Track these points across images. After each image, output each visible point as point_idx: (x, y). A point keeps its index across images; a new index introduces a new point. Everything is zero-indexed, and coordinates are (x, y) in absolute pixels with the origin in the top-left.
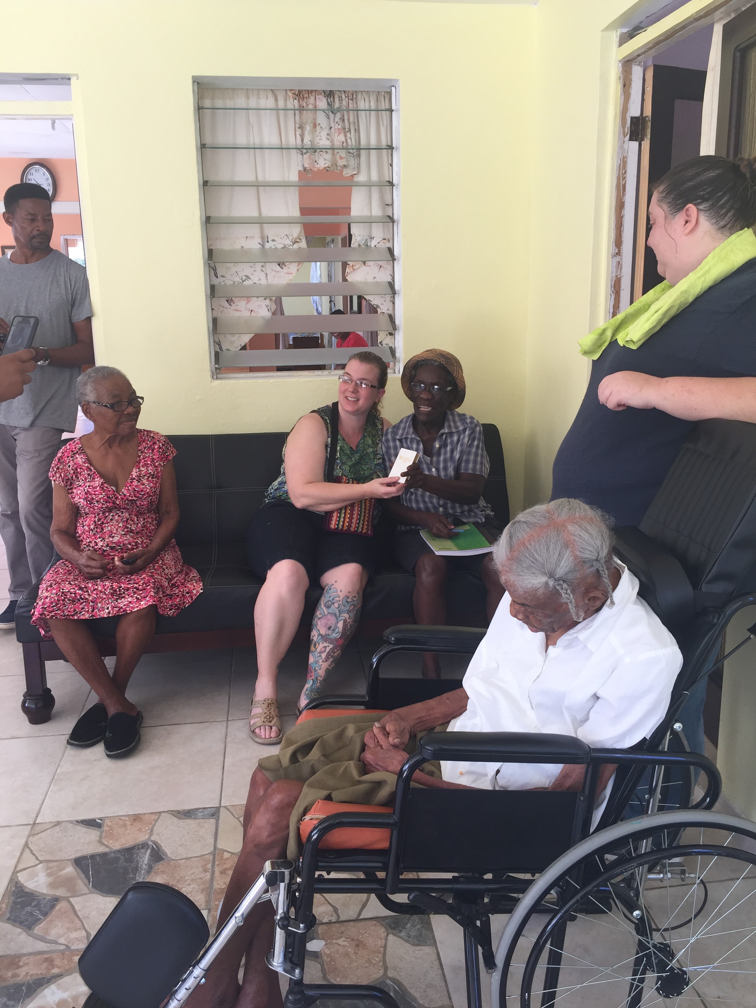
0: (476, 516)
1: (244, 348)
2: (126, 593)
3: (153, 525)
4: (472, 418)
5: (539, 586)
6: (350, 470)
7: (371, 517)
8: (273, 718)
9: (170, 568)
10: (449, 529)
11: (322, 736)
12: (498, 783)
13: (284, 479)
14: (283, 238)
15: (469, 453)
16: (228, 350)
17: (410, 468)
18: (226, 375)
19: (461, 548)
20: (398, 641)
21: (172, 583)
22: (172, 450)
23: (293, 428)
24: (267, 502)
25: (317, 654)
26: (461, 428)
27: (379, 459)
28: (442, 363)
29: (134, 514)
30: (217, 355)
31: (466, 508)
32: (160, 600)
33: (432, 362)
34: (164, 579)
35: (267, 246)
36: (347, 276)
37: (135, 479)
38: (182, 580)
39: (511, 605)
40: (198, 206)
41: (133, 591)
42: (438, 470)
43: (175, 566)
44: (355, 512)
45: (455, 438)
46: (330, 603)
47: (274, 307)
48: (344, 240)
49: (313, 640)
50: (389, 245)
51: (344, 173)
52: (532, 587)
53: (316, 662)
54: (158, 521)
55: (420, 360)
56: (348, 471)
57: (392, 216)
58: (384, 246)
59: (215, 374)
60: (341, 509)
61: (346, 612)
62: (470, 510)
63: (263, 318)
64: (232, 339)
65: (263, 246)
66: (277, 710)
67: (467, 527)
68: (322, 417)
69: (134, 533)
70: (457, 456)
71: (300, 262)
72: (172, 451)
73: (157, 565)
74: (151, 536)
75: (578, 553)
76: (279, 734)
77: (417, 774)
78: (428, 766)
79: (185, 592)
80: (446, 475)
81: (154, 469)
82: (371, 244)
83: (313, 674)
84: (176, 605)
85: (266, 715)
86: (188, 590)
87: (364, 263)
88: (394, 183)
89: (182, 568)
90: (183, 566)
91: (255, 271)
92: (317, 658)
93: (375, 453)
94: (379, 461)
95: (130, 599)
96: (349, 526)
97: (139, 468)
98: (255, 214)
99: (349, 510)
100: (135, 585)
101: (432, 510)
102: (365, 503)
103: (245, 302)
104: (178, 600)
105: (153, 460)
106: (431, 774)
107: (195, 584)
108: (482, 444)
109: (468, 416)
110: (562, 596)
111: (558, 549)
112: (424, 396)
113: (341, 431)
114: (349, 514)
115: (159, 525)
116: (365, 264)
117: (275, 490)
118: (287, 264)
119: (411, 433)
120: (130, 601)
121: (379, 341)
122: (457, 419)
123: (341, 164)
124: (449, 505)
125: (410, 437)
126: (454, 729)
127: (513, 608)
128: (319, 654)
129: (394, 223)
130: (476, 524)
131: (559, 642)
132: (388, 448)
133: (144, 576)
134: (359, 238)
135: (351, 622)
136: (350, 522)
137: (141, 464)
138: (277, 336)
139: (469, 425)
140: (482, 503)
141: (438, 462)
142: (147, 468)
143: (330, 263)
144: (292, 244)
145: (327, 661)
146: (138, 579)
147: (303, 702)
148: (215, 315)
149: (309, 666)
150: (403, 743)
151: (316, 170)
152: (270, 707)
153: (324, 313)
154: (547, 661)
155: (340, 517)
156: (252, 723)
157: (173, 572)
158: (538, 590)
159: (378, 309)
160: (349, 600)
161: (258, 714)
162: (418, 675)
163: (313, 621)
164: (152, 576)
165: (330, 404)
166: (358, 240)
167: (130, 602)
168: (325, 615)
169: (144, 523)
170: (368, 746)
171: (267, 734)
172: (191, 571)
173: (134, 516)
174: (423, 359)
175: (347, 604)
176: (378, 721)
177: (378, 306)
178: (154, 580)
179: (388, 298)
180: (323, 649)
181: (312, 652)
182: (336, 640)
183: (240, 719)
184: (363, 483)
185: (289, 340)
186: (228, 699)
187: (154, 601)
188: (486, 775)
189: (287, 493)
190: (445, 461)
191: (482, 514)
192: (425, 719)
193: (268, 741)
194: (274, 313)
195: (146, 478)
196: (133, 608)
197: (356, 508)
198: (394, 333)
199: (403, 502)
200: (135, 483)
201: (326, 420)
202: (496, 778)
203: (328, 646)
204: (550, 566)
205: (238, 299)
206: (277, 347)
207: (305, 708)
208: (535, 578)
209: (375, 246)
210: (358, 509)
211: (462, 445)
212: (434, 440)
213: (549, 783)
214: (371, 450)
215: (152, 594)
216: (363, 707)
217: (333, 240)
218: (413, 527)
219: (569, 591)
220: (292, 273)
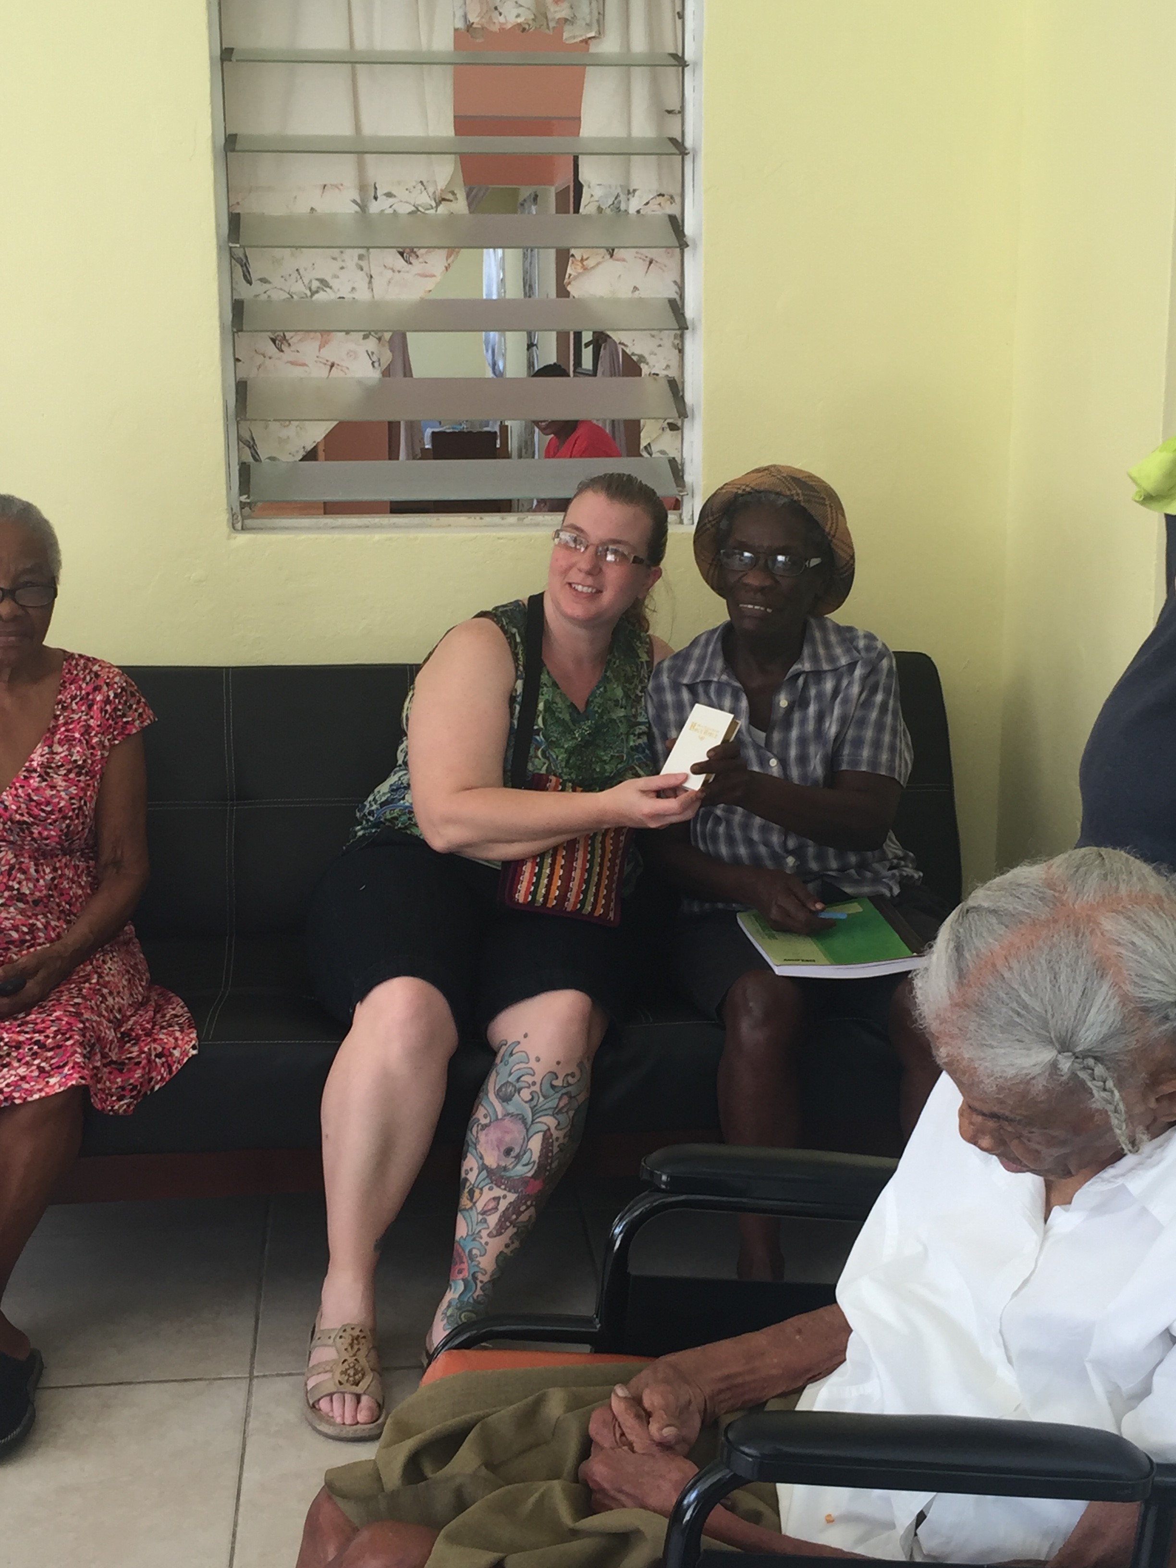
0: (877, 879)
1: (311, 455)
2: (14, 1054)
3: (80, 886)
4: (870, 637)
5: (1037, 1070)
6: (567, 762)
7: (615, 877)
8: (363, 1375)
9: (119, 993)
10: (811, 911)
11: (483, 1418)
12: (920, 1548)
13: (405, 780)
14: (412, 189)
15: (862, 723)
16: (272, 459)
17: (714, 753)
18: (267, 522)
19: (838, 960)
20: (677, 1185)
21: (122, 1030)
22: (140, 710)
23: (431, 654)
24: (360, 833)
25: (475, 1216)
26: (843, 661)
27: (639, 736)
28: (796, 498)
29: (26, 855)
30: (245, 471)
31: (853, 859)
32: (96, 1075)
33: (772, 497)
34: (105, 1022)
35: (374, 208)
36: (569, 283)
37: (35, 771)
38: (148, 1023)
39: (961, 1113)
40: (208, 109)
41: (30, 1049)
42: (783, 763)
43: (130, 989)
44: (578, 864)
45: (829, 685)
46: (510, 1089)
47: (387, 356)
48: (562, 196)
49: (466, 1180)
50: (674, 210)
51: (565, 35)
52: (1017, 1075)
53: (474, 1236)
54: (94, 878)
55: (740, 492)
56: (563, 764)
57: (680, 140)
58: (659, 212)
59: (240, 518)
60: (542, 855)
61: (550, 1112)
62: (862, 866)
63: (360, 382)
64: (284, 433)
65: (363, 207)
66: (373, 1354)
67: (855, 908)
68: (502, 628)
69: (25, 903)
70: (832, 728)
71: (452, 250)
72: (140, 715)
73: (87, 985)
74: (70, 913)
75: (1129, 988)
76: (376, 1413)
77: (718, 1516)
78: (744, 1498)
79: (153, 1053)
80: (804, 777)
81: (88, 752)
82: (628, 206)
83: (465, 1266)
84: (135, 1087)
85: (346, 1365)
86: (160, 1049)
87: (611, 252)
88: (687, 57)
89: (146, 994)
90: (148, 988)
91: (342, 268)
92: (474, 1226)
93: (631, 722)
94: (640, 741)
95: (22, 1071)
96: (563, 898)
97: (50, 747)
98: (345, 129)
99: (563, 857)
100: (37, 1037)
101: (769, 864)
102: (603, 842)
103: (317, 344)
104: (138, 1074)
105: (86, 730)
106: (755, 1517)
107: (178, 1034)
108: (895, 701)
109: (861, 633)
110: (1091, 1093)
111: (1081, 979)
112: (753, 580)
113: (549, 665)
114: (562, 867)
115: (95, 885)
116: (612, 256)
117: (383, 805)
118: (421, 252)
119: (718, 671)
120: (22, 1074)
121: (643, 444)
122: (833, 638)
123: (558, 16)
124: (811, 850)
125: (715, 679)
126: (813, 1405)
127: (966, 1122)
128: (480, 1217)
129: (686, 157)
130: (877, 900)
131: (1079, 1197)
132: (661, 707)
133: (57, 1013)
134: (598, 193)
135: (562, 1137)
136: (565, 889)
137: (58, 736)
138: (393, 427)
139: (863, 654)
140: (893, 847)
141: (785, 744)
142: (69, 749)
143: (528, 251)
144: (434, 204)
145: (501, 1234)
146: (43, 1021)
147: (439, 1332)
148: (242, 375)
149: (455, 1245)
150: (681, 1440)
151: (495, 28)
152: (356, 1347)
153: (509, 374)
154: (1047, 1244)
155: (539, 875)
156: (311, 1384)
157: (125, 1002)
158: (1034, 1082)
159: (642, 365)
160: (558, 1083)
161: (327, 1363)
162: (727, 1273)
163: (469, 1132)
164: (78, 1015)
165: (523, 596)
166: (596, 198)
167: (23, 1078)
168: (497, 1119)
169: (53, 879)
170: (597, 1444)
171: (347, 1415)
172: (169, 1001)
173: (27, 861)
174: (748, 489)
175: (552, 1092)
176: (625, 1382)
177: (642, 358)
178: (81, 1026)
179: (668, 338)
180: (492, 1205)
181: (465, 1210)
182: (524, 1181)
183: (282, 1375)
184: (601, 790)
185: (423, 438)
186: (252, 1323)
187: (82, 1078)
188: (891, 1526)
189: (411, 812)
190: (803, 741)
191: (894, 875)
192: (740, 1380)
193: (349, 1432)
194: (387, 373)
195: (63, 772)
196: (31, 1092)
197: (580, 855)
198: (679, 424)
199: (696, 841)
200: (35, 782)
201: (514, 635)
202: (916, 1535)
203: (505, 1197)
204: (1063, 1024)
205: (300, 335)
206: (393, 455)
207: (444, 1346)
208: (1024, 1052)
209: (638, 212)
210: (585, 857)
211: (846, 701)
212: (775, 690)
213: (1049, 1552)
214: (622, 714)
215: (78, 1059)
216: (587, 1348)
217: (536, 196)
218: (720, 906)
219: (1110, 1084)
220: (434, 276)
